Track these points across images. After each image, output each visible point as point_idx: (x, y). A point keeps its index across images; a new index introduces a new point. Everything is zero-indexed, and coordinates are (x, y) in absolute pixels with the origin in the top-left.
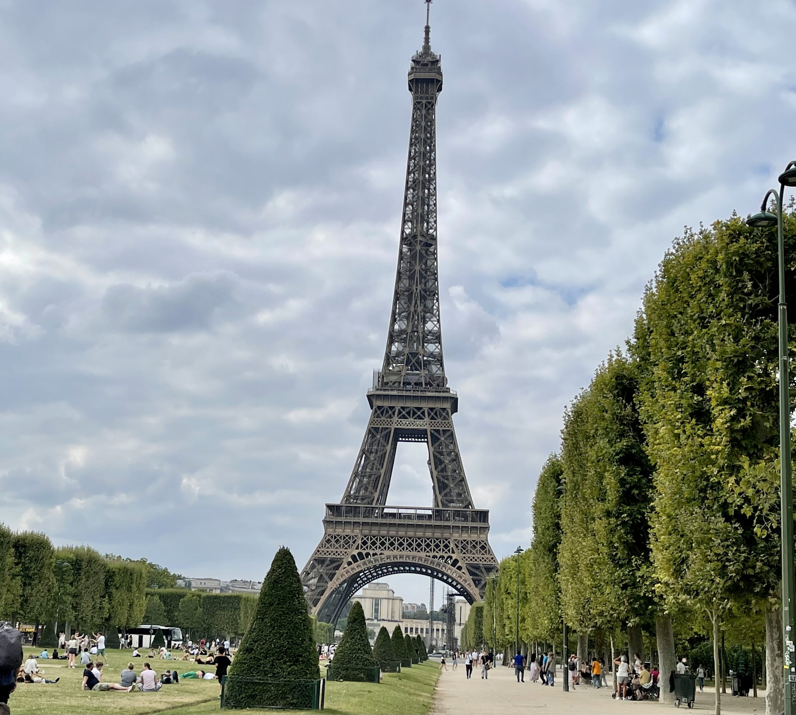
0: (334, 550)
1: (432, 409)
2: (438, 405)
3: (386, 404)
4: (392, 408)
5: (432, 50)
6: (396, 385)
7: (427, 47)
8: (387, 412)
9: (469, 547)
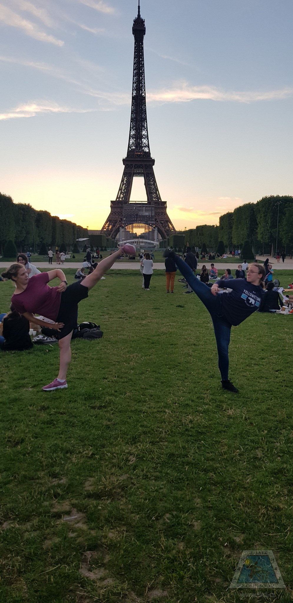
0: (115, 217)
1: (146, 165)
2: (148, 163)
3: (129, 163)
4: (132, 165)
5: (141, 17)
6: (133, 156)
7: (139, 15)
8: (130, 166)
9: (160, 214)
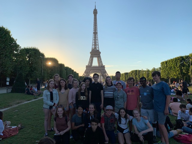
0: (87, 71)
2: (98, 53)
5: (96, 9)
6: (93, 51)
7: (95, 8)
8: (92, 54)
9: (103, 70)
